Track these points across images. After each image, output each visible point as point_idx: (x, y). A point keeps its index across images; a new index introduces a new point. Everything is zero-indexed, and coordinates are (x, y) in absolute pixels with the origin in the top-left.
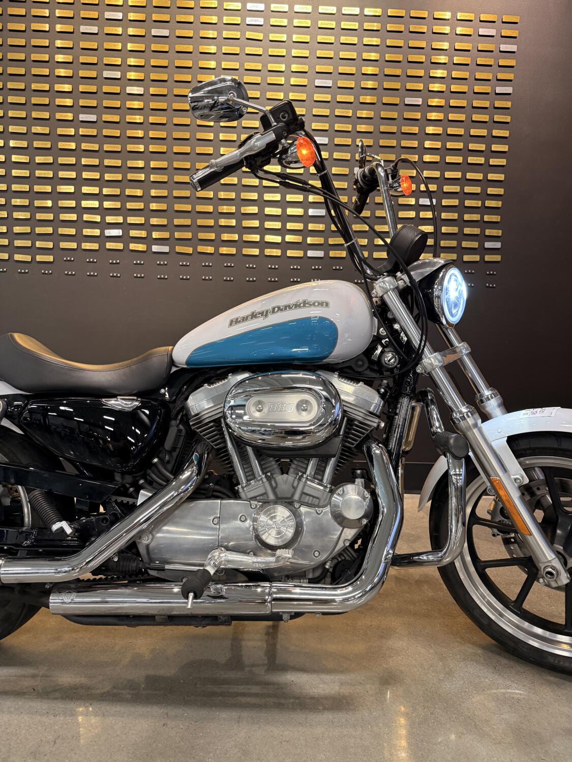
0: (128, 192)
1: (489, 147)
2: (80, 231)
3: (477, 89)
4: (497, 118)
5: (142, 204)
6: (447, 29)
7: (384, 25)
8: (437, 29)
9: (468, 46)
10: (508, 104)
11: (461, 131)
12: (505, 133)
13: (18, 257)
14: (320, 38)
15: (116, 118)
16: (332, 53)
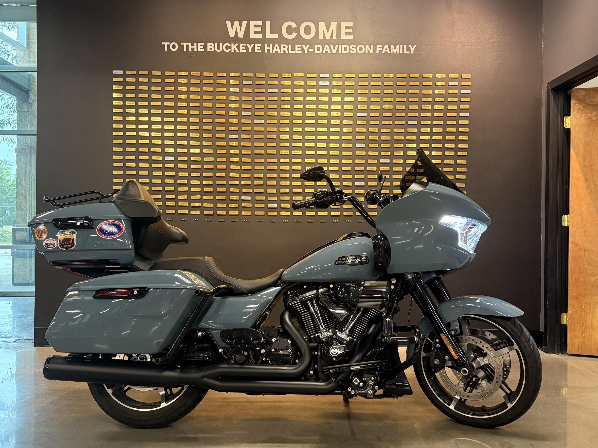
0: (255, 176)
1: (457, 146)
2: (228, 197)
3: (448, 114)
4: (460, 130)
5: (263, 182)
6: (431, 83)
7: (395, 83)
8: (425, 83)
9: (443, 92)
10: (467, 122)
11: (440, 138)
12: (466, 138)
13: (192, 212)
14: (360, 91)
15: (249, 136)
16: (367, 98)
